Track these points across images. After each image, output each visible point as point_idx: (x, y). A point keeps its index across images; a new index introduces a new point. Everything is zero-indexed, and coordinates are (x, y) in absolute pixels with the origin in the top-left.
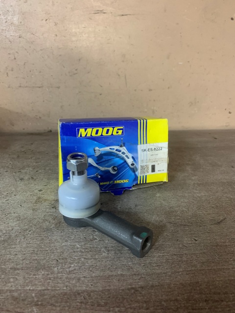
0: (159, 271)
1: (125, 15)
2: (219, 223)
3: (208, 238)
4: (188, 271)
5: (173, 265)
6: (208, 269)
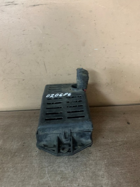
1: (37, 5)
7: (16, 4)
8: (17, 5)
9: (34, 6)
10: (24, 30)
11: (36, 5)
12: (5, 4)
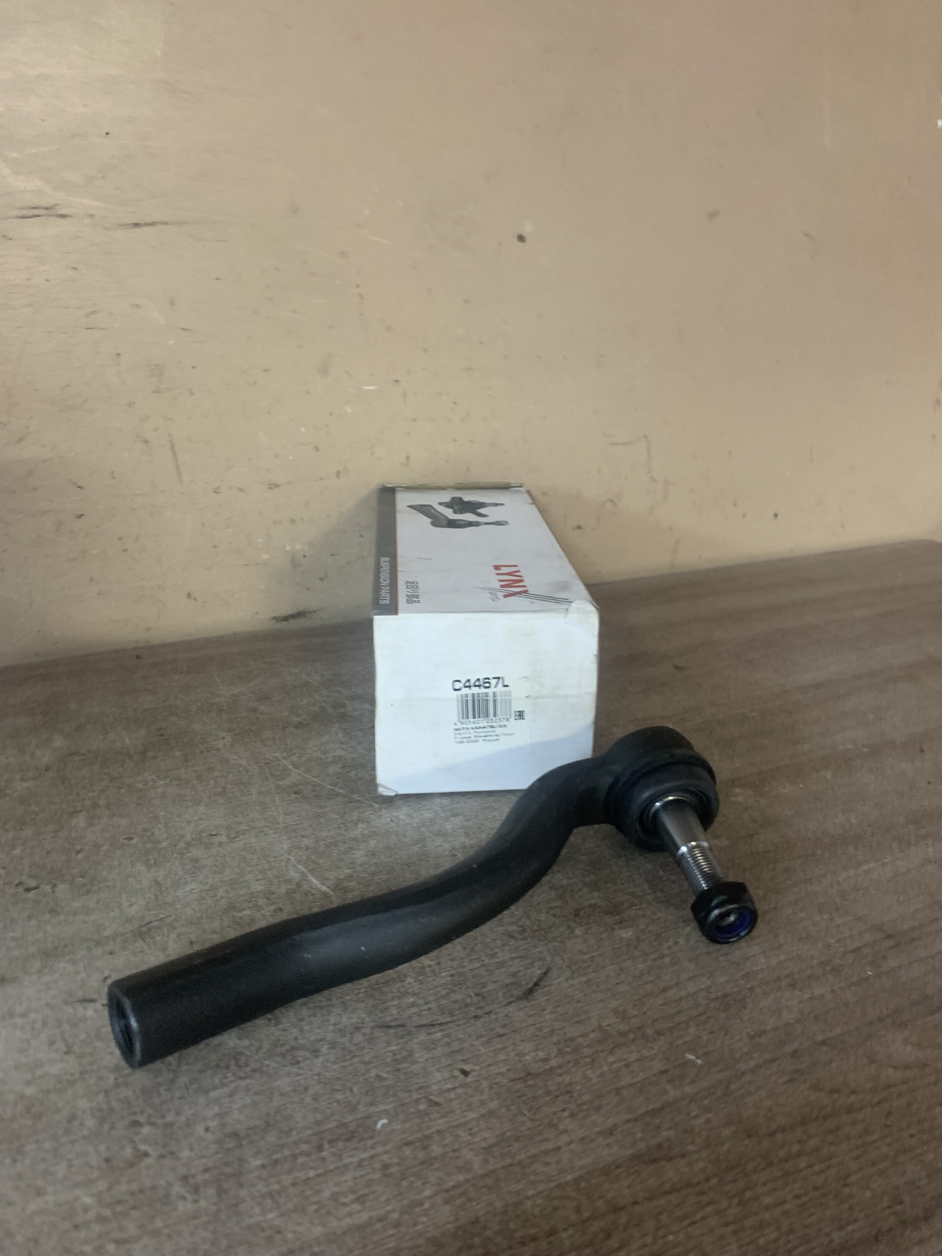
0: (365, 1217)
2: (531, 991)
3: (502, 1057)
4: (447, 1191)
5: (405, 1183)
6: (503, 1167)
7: (63, 216)
8: (66, 221)
9: (137, 225)
10: (94, 312)
11: (142, 222)
12: (20, 213)
